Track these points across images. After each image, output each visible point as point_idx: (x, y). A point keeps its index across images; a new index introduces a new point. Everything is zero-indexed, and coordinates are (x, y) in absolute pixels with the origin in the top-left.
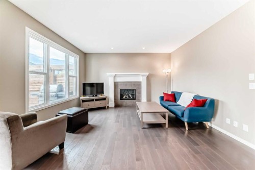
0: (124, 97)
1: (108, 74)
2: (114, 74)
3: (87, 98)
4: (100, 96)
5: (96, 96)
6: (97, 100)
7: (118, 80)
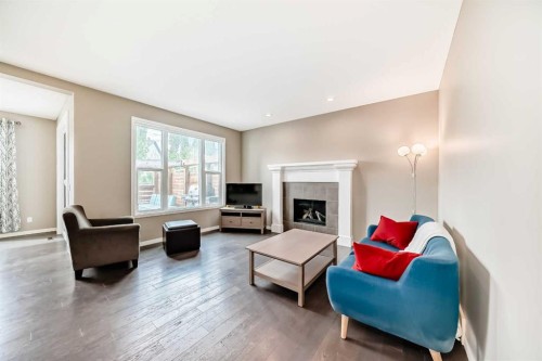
0: (305, 217)
1: (270, 167)
2: (278, 166)
3: (232, 208)
4: (255, 209)
5: (250, 208)
6: (245, 215)
7: (290, 178)
